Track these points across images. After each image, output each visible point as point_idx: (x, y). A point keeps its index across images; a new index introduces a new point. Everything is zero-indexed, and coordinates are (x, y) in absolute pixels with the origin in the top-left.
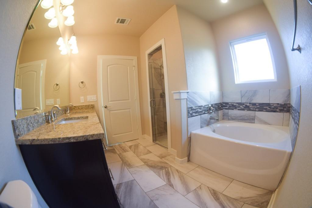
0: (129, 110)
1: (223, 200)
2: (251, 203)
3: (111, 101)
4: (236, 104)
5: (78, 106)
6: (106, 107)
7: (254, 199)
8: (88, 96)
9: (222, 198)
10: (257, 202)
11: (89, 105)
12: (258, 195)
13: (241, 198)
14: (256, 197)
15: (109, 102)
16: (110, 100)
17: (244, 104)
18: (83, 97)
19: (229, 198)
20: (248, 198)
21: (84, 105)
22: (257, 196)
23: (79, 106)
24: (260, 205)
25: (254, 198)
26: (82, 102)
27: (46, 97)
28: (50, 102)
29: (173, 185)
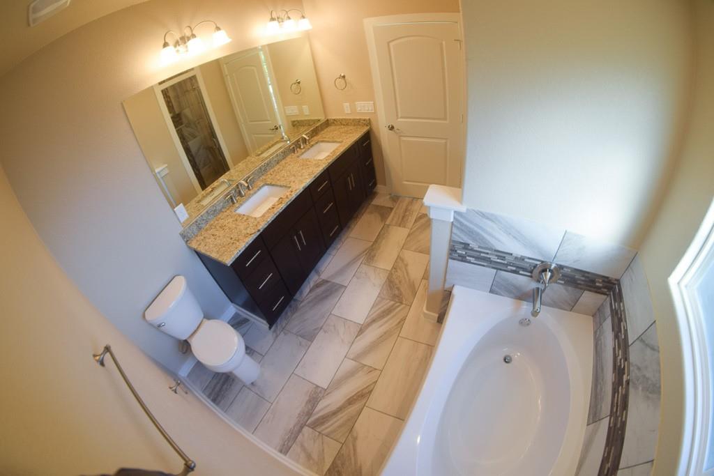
0: (444, 141)
1: (349, 410)
2: (343, 455)
3: (402, 117)
4: (624, 327)
5: (339, 120)
6: (392, 128)
7: (351, 459)
8: (356, 103)
9: (352, 409)
10: (343, 464)
11: (360, 119)
12: (361, 467)
13: (355, 439)
14: (356, 463)
15: (398, 118)
16: (400, 116)
17: (626, 359)
18: (348, 104)
19: (353, 419)
20: (355, 450)
21: (350, 119)
22: (359, 463)
23: (342, 120)
24: (336, 469)
25: (353, 458)
26: (346, 112)
27: (285, 102)
28: (293, 110)
29: (361, 334)
